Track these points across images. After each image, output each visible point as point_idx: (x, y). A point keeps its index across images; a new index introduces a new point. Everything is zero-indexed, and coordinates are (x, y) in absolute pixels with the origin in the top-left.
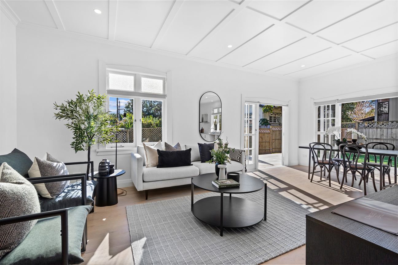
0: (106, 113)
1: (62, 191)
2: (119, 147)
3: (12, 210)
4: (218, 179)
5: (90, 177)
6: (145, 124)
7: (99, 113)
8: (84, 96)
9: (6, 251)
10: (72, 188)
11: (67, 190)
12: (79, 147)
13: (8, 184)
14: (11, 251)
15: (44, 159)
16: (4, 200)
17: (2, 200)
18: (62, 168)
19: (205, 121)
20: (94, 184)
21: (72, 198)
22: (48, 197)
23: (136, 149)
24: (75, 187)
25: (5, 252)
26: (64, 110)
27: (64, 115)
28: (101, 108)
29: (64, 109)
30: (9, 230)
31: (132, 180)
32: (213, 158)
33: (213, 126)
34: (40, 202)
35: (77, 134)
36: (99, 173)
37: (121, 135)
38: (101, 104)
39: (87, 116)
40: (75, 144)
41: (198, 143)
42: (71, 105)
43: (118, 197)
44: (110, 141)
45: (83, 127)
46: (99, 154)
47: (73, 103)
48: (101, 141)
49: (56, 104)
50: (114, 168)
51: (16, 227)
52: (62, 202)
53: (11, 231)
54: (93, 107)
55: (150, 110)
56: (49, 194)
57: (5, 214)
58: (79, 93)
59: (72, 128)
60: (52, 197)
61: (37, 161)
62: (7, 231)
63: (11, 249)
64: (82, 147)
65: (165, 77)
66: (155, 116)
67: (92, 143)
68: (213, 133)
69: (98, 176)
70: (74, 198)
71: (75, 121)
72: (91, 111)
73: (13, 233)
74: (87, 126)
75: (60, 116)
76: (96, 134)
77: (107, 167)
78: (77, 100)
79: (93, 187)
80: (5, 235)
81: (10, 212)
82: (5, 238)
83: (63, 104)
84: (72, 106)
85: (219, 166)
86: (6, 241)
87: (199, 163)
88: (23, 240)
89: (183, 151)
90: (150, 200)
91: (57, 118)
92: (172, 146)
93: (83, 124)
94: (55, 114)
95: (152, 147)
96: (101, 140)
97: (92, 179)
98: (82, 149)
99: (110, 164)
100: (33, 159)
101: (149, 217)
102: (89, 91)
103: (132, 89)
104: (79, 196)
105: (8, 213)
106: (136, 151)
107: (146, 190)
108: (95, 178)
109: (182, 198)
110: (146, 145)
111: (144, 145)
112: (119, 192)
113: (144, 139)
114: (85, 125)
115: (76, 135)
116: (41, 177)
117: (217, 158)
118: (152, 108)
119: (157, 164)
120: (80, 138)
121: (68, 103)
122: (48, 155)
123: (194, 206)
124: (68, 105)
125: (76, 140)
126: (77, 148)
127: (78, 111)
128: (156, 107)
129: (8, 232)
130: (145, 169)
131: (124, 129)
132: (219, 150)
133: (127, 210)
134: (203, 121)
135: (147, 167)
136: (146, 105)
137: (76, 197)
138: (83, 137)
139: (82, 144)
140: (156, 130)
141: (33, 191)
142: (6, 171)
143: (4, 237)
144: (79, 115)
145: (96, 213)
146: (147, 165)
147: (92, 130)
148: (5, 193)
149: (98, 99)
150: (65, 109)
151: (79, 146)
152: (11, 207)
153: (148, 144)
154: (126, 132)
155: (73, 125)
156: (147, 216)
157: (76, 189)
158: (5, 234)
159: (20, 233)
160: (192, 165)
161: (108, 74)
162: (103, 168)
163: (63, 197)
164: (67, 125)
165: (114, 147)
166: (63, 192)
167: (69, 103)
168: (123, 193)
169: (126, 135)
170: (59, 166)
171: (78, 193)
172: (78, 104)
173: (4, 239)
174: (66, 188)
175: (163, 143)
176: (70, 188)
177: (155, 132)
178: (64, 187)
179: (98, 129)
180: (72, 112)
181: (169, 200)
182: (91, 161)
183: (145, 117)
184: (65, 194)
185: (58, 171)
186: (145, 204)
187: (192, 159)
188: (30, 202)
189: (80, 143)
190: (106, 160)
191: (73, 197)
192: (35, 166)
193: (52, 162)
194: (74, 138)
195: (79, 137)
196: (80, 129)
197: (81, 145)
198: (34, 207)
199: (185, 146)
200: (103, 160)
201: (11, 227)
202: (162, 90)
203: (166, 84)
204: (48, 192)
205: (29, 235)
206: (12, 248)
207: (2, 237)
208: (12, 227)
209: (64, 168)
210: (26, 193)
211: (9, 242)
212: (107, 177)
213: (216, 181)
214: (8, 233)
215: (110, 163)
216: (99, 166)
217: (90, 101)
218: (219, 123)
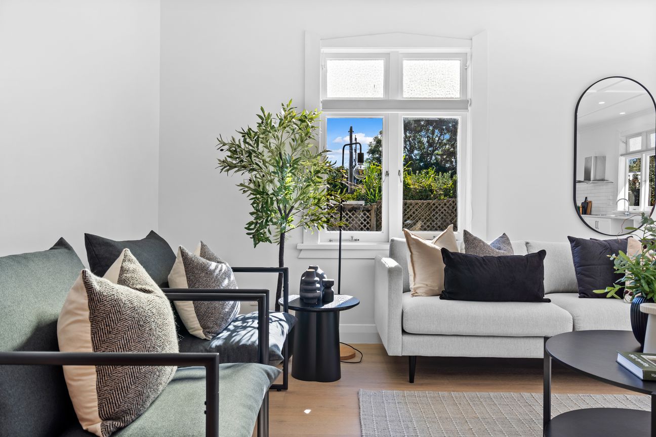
0: (318, 155)
1: (224, 326)
2: (346, 240)
3: (129, 341)
4: (640, 350)
5: (282, 304)
6: (415, 189)
7: (304, 155)
8: (274, 116)
9: (118, 424)
10: (243, 323)
11: (234, 326)
12: (261, 233)
13: (126, 288)
14: (125, 427)
15: (194, 253)
16: (117, 318)
17: (114, 317)
18: (227, 275)
19: (598, 178)
20: (288, 321)
21: (241, 344)
22: (198, 336)
23: (387, 246)
24: (248, 322)
25: (116, 425)
26: (235, 152)
27: (234, 162)
28: (308, 144)
29: (236, 149)
30: (123, 382)
31: (376, 327)
32: (623, 280)
33: (624, 192)
34: (179, 337)
35: (258, 204)
36: (302, 299)
37: (356, 217)
38: (306, 135)
39: (278, 162)
40: (252, 227)
41: (569, 238)
42: (248, 140)
43: (342, 365)
44: (324, 222)
45: (270, 189)
46: (302, 255)
47: (251, 135)
48: (306, 223)
49: (220, 140)
50: (334, 289)
51: (135, 379)
52: (223, 349)
53: (127, 386)
54: (290, 143)
55: (428, 155)
56: (201, 328)
57: (118, 347)
58: (262, 110)
59: (250, 192)
60: (206, 335)
61: (183, 256)
62: (120, 384)
63: (125, 422)
64: (268, 235)
65: (467, 50)
66: (441, 169)
67: (288, 225)
68: (623, 213)
69: (298, 305)
70: (244, 345)
71: (256, 177)
72: (287, 151)
73: (129, 389)
74: (278, 185)
75: (228, 166)
76: (296, 206)
77: (318, 285)
78: (260, 125)
79: (286, 327)
80: (118, 391)
81: (125, 345)
82: (116, 396)
83: (234, 140)
84: (251, 142)
85: (644, 307)
86: (118, 403)
87: (573, 299)
88: (146, 411)
89: (519, 258)
90: (422, 385)
91: (222, 169)
92: (485, 242)
93: (271, 181)
94: (219, 160)
95: (429, 243)
96: (305, 221)
97: (286, 311)
98: (267, 240)
99: (324, 278)
100: (176, 252)
101: (415, 429)
102: (283, 105)
103: (380, 94)
104: (255, 342)
105: (123, 346)
106: (388, 252)
107: (410, 357)
108: (292, 308)
109: (514, 395)
110: (413, 236)
111: (407, 236)
112: (344, 352)
113: (408, 222)
114: (276, 186)
115: (255, 205)
116: (187, 288)
117: (636, 281)
118: (434, 151)
119: (440, 288)
120: (264, 214)
121: (241, 135)
122: (203, 246)
123: (553, 426)
124: (242, 139)
125: (256, 219)
126: (258, 238)
127: (261, 154)
128: (447, 146)
129: (122, 387)
130: (408, 300)
131: (363, 203)
132: (643, 255)
133: (361, 399)
134: (587, 178)
135: (413, 295)
136: (420, 142)
137: (249, 343)
138: (271, 211)
139: (268, 227)
140: (445, 204)
141: (166, 309)
142: (127, 265)
143: (116, 393)
144: (263, 161)
145: (291, 393)
146: (415, 289)
147: (286, 194)
148: (120, 305)
149: (302, 121)
150: (238, 150)
151: (261, 231)
152: (128, 336)
153: (417, 235)
154: (368, 211)
155: (252, 186)
156: (410, 424)
157: (249, 327)
158: (117, 388)
159: (141, 394)
160: (549, 301)
161: (325, 62)
162: (310, 287)
163: (224, 339)
164: (241, 185)
165: (335, 240)
166: (226, 329)
167: (244, 134)
168: (353, 356)
169: (368, 217)
170: (221, 270)
171: (252, 335)
172: (261, 136)
173: (116, 399)
174: (233, 321)
175: (459, 235)
176: (239, 323)
177: (442, 210)
178: (228, 319)
179: (301, 195)
180: (250, 154)
181: (473, 394)
182: (285, 266)
183: (415, 173)
184: (229, 333)
185: (219, 281)
186: (406, 393)
187: (547, 284)
188: (159, 332)
189: (263, 226)
190: (316, 268)
191: (243, 342)
192: (179, 266)
193: (208, 261)
194: (252, 214)
195: (262, 212)
196: (264, 193)
197: (266, 230)
198: (167, 345)
199: (527, 243)
200: (310, 268)
201: (126, 376)
202: (458, 87)
203: (469, 70)
204: (199, 325)
205: (157, 403)
206: (127, 421)
207: (113, 393)
208: (127, 378)
209: (229, 277)
210: (154, 311)
211: (122, 408)
212: (316, 309)
213: (632, 356)
214: (122, 389)
215: (325, 276)
216: (302, 282)
217: (285, 128)
218: (648, 183)
